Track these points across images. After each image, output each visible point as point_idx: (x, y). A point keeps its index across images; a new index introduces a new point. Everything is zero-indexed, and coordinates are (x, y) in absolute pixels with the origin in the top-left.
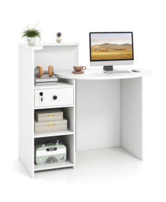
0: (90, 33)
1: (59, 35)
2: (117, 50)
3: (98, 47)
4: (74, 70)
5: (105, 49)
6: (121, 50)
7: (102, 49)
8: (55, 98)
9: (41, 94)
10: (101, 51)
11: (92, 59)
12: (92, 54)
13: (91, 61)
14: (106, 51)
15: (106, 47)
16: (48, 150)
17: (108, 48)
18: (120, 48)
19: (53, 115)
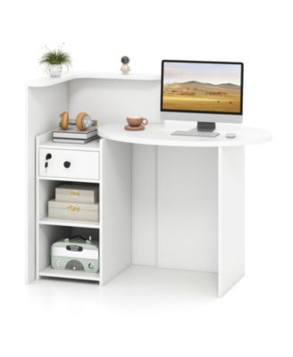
0: (163, 62)
1: (125, 60)
2: (210, 94)
3: (177, 87)
4: (127, 124)
5: (190, 91)
6: (219, 93)
7: (185, 91)
8: (67, 165)
9: (49, 156)
10: (183, 94)
11: (164, 108)
12: (164, 98)
13: (162, 110)
14: (192, 94)
15: (192, 88)
16: (68, 248)
17: (195, 89)
18: (217, 91)
19: (78, 194)
